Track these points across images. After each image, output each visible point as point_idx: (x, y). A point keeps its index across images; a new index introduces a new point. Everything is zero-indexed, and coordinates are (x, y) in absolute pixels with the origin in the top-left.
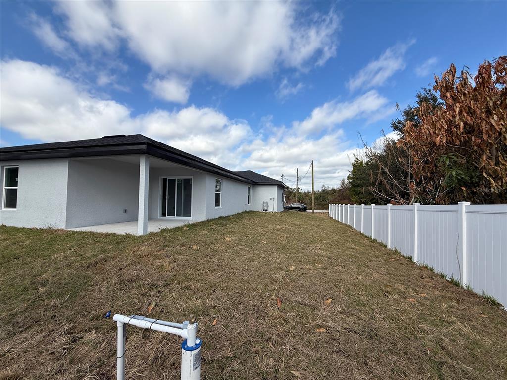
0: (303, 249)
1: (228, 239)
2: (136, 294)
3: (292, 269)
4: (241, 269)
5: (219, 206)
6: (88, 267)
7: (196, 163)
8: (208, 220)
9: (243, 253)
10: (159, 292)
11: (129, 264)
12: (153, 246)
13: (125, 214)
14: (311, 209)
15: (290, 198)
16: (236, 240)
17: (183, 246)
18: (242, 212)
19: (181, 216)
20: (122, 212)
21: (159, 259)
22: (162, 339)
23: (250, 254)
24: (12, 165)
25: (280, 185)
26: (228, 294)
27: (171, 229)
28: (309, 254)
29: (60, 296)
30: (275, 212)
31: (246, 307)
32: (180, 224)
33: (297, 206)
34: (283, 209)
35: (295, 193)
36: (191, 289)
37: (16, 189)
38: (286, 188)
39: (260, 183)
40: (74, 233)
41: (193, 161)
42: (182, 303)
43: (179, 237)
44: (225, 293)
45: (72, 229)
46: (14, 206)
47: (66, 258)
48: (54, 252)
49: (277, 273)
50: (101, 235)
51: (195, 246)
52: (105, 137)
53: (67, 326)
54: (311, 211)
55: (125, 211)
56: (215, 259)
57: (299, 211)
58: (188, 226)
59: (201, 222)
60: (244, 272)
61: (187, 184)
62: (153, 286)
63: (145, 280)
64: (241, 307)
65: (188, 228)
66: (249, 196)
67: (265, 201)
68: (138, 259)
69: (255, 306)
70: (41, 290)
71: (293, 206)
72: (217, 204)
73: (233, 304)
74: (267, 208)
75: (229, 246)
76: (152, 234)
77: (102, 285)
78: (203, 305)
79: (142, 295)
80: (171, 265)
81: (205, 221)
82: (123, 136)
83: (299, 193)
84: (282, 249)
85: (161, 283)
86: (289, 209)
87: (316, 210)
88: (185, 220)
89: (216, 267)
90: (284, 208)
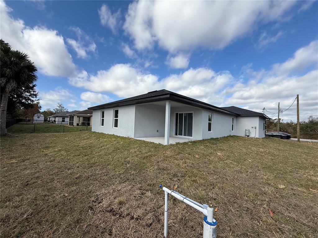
0: (290, 172)
1: (219, 154)
2: (167, 178)
3: (281, 187)
4: (232, 177)
5: (211, 131)
6: (144, 158)
7: (196, 103)
8: (203, 140)
9: (232, 166)
10: (179, 180)
11: (162, 160)
12: (173, 152)
13: (157, 133)
14: (295, 137)
15: (271, 127)
16: (225, 155)
17: (189, 154)
18: (228, 136)
19: (186, 136)
20: (156, 131)
21: (177, 160)
22: (184, 208)
23: (239, 167)
24: (116, 109)
25: (262, 117)
26: (224, 193)
27: (182, 143)
28: (299, 178)
29: (135, 170)
30: (256, 138)
31: (240, 207)
32: (186, 141)
33: (279, 134)
34: (264, 136)
35: (276, 123)
36: (198, 183)
37: (118, 119)
38: (268, 119)
39: (243, 115)
40: (137, 140)
41: (194, 102)
42: (192, 190)
43: (187, 149)
44: (222, 192)
45: (136, 139)
46: (117, 127)
47: (135, 152)
48: (131, 149)
49: (266, 188)
50: (148, 143)
51: (197, 156)
52: (149, 93)
53: (139, 185)
54: (297, 139)
55: (158, 131)
56: (211, 166)
57: (281, 138)
58: (191, 142)
59: (199, 141)
60: (235, 180)
61: (190, 116)
62: (175, 175)
63: (171, 171)
64: (236, 205)
65: (191, 144)
66: (233, 125)
67: (247, 128)
68: (166, 158)
69: (248, 208)
70: (128, 165)
71: (274, 134)
72: (210, 130)
73: (229, 201)
74: (249, 134)
75: (220, 159)
76: (171, 145)
77: (150, 169)
78: (207, 195)
79: (170, 179)
80: (184, 165)
81: (201, 140)
82: (157, 91)
83: (280, 123)
84: (268, 168)
85: (179, 174)
86: (270, 136)
87: (302, 138)
88: (189, 139)
89: (212, 172)
90: (265, 134)
